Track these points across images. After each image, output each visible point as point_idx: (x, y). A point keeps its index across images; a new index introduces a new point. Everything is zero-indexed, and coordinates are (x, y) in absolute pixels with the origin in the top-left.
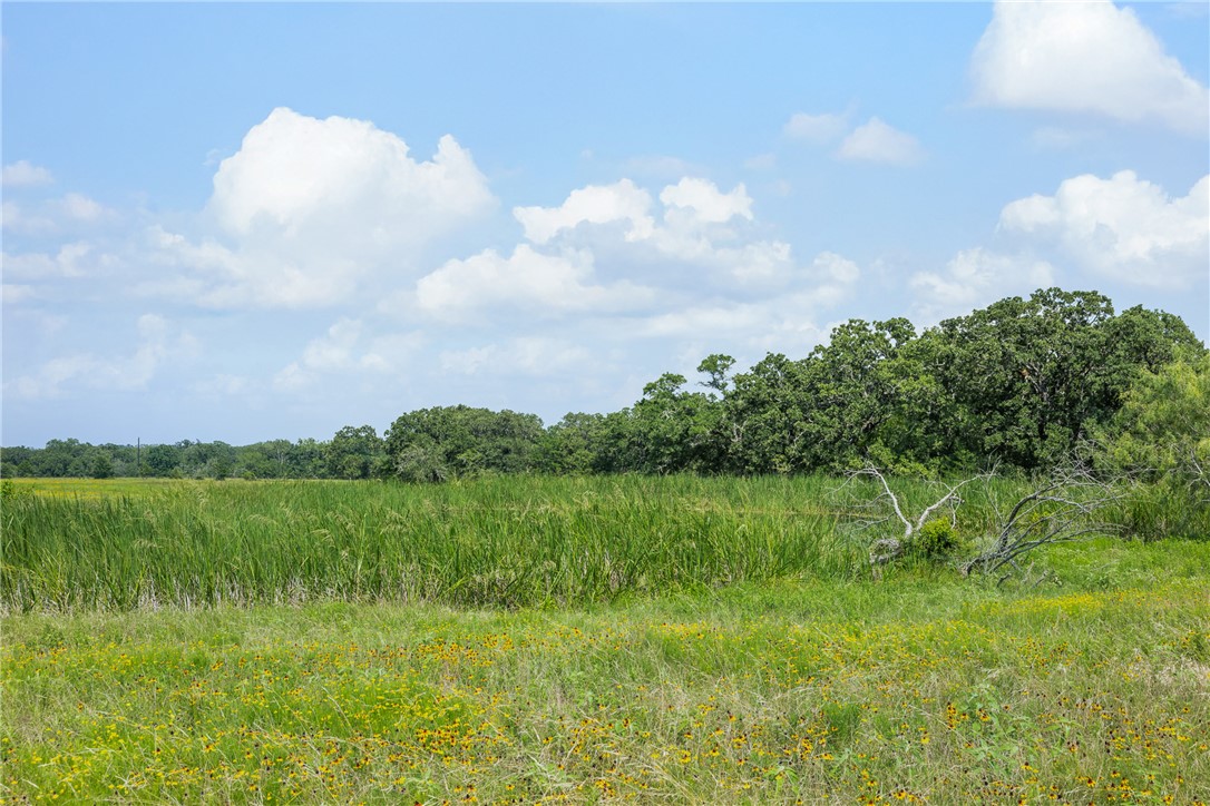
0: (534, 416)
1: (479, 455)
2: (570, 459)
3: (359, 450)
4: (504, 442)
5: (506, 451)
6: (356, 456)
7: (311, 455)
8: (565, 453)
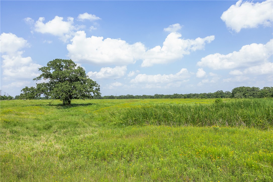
0: (258, 88)
1: (249, 94)
2: (267, 95)
3: (220, 94)
4: (253, 92)
5: (254, 93)
6: (220, 95)
7: (211, 95)
8: (265, 93)
